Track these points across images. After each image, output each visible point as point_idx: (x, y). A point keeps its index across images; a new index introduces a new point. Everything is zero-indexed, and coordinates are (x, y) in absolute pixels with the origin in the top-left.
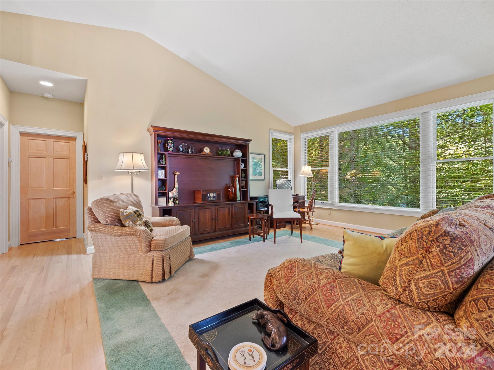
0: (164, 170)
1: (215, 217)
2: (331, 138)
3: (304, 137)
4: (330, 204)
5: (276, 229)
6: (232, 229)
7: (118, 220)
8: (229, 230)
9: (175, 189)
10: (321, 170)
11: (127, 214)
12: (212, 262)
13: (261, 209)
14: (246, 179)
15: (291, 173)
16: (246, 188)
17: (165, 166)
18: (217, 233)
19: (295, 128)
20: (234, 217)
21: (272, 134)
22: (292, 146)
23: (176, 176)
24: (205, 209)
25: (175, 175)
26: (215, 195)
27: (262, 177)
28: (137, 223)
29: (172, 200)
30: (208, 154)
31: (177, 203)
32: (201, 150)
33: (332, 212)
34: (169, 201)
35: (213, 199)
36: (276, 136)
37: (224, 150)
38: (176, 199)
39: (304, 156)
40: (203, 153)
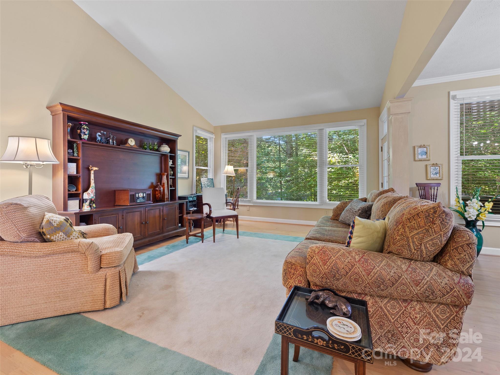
0: (75, 164)
1: (145, 221)
2: (251, 141)
3: (225, 138)
4: (249, 201)
5: (204, 228)
6: (163, 233)
7: (37, 233)
8: (159, 234)
9: (90, 188)
10: (239, 170)
11: (57, 224)
12: (164, 272)
13: (190, 209)
14: (174, 177)
15: (212, 172)
16: (174, 187)
17: (77, 159)
18: (147, 240)
19: (215, 128)
20: (165, 220)
21: (196, 131)
22: (212, 145)
23: (92, 172)
24: (134, 212)
25: (89, 171)
26: (145, 196)
27: (186, 176)
28: (72, 235)
29: (88, 203)
30: (133, 147)
31: (94, 207)
32: (126, 142)
33: (251, 209)
34: (84, 204)
35: (142, 200)
36: (200, 133)
37: (151, 143)
38: (93, 201)
39: (224, 156)
40: (127, 145)
